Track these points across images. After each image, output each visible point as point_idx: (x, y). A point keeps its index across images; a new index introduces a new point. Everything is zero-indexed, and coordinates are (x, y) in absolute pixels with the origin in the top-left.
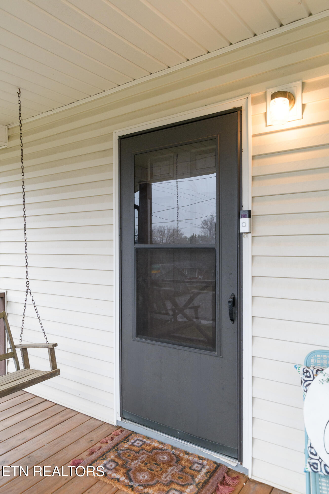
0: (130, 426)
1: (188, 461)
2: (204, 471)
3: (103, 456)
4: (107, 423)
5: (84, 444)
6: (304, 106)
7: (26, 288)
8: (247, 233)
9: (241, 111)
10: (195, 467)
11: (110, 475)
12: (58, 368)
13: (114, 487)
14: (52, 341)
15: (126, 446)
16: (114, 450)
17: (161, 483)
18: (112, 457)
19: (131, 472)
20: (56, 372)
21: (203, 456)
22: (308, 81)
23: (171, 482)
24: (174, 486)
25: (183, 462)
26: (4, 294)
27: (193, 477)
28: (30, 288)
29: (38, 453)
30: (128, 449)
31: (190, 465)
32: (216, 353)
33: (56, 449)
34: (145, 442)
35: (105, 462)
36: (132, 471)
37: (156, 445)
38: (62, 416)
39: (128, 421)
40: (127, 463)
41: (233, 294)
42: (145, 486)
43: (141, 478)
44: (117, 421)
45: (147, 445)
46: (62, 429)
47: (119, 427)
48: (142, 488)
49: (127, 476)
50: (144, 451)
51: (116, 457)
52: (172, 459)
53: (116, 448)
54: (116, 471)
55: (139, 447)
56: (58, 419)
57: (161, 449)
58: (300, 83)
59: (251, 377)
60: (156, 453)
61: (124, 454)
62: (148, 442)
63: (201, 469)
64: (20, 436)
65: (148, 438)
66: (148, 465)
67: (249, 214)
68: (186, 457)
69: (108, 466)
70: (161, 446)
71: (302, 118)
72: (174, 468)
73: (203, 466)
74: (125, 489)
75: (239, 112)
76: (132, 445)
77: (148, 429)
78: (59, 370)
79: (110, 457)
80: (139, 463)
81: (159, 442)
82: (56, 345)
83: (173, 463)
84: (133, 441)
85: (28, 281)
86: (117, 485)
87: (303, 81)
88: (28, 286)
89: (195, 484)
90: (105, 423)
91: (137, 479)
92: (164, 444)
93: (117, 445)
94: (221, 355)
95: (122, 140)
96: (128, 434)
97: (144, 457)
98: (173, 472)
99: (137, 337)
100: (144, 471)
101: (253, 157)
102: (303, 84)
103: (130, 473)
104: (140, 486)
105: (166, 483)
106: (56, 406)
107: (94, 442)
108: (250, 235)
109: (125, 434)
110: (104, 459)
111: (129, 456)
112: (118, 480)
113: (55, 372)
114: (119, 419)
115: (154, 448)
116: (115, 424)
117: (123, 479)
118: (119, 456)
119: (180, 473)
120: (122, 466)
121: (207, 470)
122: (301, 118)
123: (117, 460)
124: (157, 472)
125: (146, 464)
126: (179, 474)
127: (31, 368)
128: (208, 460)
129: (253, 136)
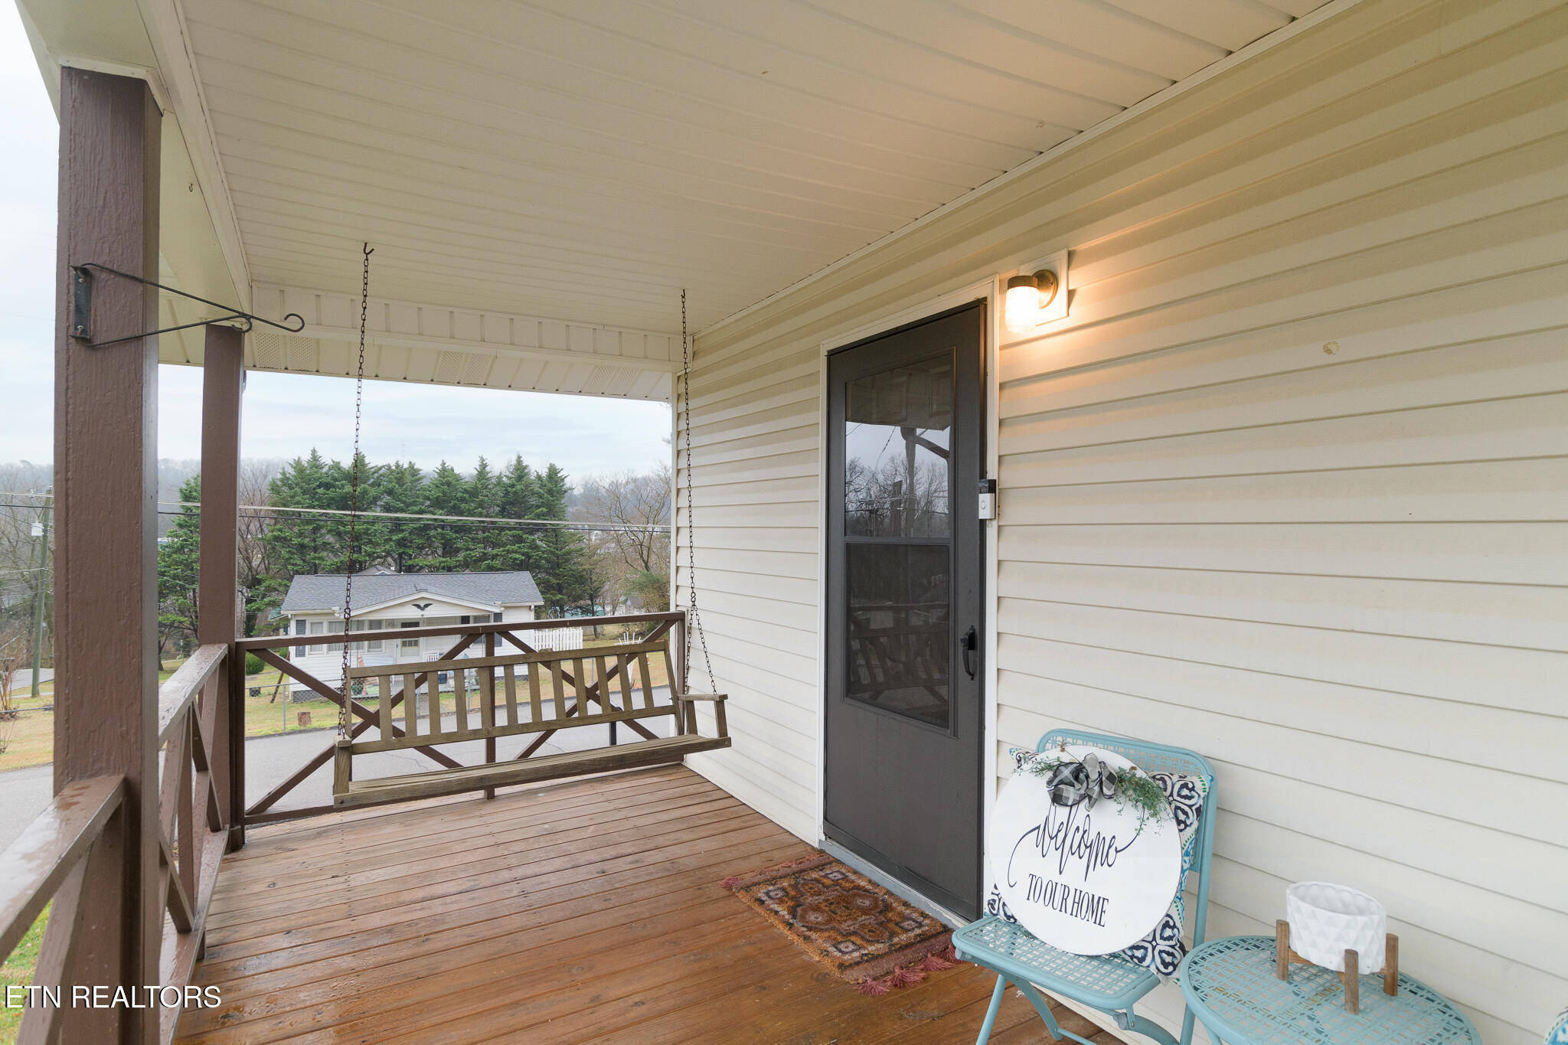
0: (836, 851)
1: (900, 914)
2: (918, 931)
3: (772, 881)
4: (807, 843)
5: (756, 862)
6: (1071, 294)
7: (691, 604)
8: (991, 519)
9: (986, 306)
10: (905, 924)
11: (768, 905)
12: (729, 736)
13: (767, 921)
14: (721, 692)
15: (814, 875)
16: (793, 877)
17: (838, 931)
18: (786, 884)
19: (801, 908)
20: (725, 740)
21: (930, 914)
22: (1081, 247)
23: (855, 933)
24: (853, 938)
25: (890, 915)
26: (684, 613)
27: (893, 935)
28: (696, 603)
29: (687, 861)
30: (816, 880)
31: (898, 919)
32: (949, 731)
33: (713, 861)
34: (847, 877)
35: (771, 888)
36: (804, 907)
37: (863, 883)
38: (743, 822)
39: (835, 843)
40: (802, 896)
41: (972, 627)
42: (810, 929)
43: (812, 918)
44: (820, 840)
45: (847, 881)
46: (733, 837)
47: (821, 852)
48: (805, 929)
49: (793, 912)
50: (838, 887)
51: (790, 885)
52: (876, 906)
53: (797, 875)
54: (781, 901)
55: (833, 881)
56: (735, 824)
57: (867, 891)
58: (1064, 254)
59: (996, 778)
60: (855, 895)
61: (803, 884)
62: (852, 877)
63: (913, 929)
64: (672, 836)
65: (855, 872)
66: (833, 907)
67: (992, 487)
68: (901, 908)
69: (771, 894)
70: (870, 887)
71: (1068, 315)
72: (870, 918)
73: (920, 925)
74: (781, 927)
75: (982, 307)
76: (826, 876)
77: (860, 858)
78: (730, 738)
79: (781, 884)
80: (821, 900)
81: (870, 881)
82: (725, 697)
83: (873, 912)
84: (828, 872)
85: (693, 592)
86: (772, 919)
87: (1070, 249)
88: (693, 600)
89: (887, 944)
90: (804, 841)
91: (805, 918)
92: (875, 885)
93: (802, 871)
94: (955, 734)
95: (831, 357)
96: (827, 861)
97: (832, 895)
98: (867, 922)
99: (847, 696)
100: (823, 911)
101: (1002, 386)
102: (1071, 255)
103: (799, 910)
104: (803, 926)
105: (845, 933)
106: (743, 806)
107: (772, 863)
108: (995, 523)
109: (824, 859)
110: (772, 884)
111: (811, 888)
112: (776, 913)
113: (723, 741)
114: (823, 838)
115: (858, 887)
116: (816, 845)
117: (784, 913)
118: (794, 887)
119: (876, 926)
120: (792, 898)
121: (922, 931)
122: (1066, 315)
123: (789, 889)
124: (841, 916)
125: (832, 903)
126: (872, 927)
127: (699, 734)
128: (933, 919)
129: (1002, 348)
